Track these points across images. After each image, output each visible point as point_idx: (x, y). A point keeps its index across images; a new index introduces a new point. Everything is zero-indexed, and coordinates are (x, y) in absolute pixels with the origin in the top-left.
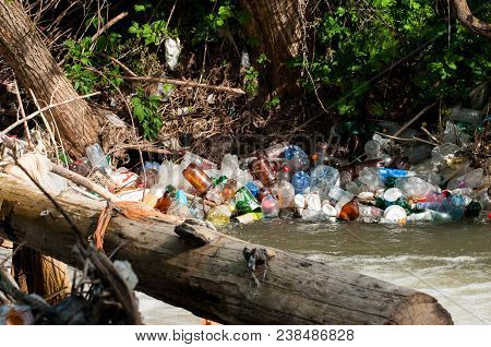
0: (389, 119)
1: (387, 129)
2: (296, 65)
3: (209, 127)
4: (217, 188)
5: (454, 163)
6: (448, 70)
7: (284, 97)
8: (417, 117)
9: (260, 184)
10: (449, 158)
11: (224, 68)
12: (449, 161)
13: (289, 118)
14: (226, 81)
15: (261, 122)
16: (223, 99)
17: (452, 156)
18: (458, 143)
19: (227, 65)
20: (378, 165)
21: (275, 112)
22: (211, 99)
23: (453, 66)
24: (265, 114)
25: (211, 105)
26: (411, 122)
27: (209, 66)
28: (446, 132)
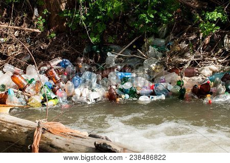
0: (115, 44)
1: (115, 49)
2: (65, 15)
3: (17, 49)
4: (31, 86)
5: (156, 69)
6: (149, 18)
7: (58, 32)
8: (131, 43)
9: (52, 82)
10: (153, 66)
11: (23, 17)
12: (153, 68)
13: (60, 44)
14: (25, 24)
15: (45, 46)
16: (23, 33)
17: (155, 65)
18: (157, 58)
19: (25, 15)
20: (115, 70)
21: (52, 41)
22: (16, 33)
23: (152, 16)
24: (47, 42)
25: (16, 37)
26: (128, 46)
27: (15, 15)
28: (150, 52)
